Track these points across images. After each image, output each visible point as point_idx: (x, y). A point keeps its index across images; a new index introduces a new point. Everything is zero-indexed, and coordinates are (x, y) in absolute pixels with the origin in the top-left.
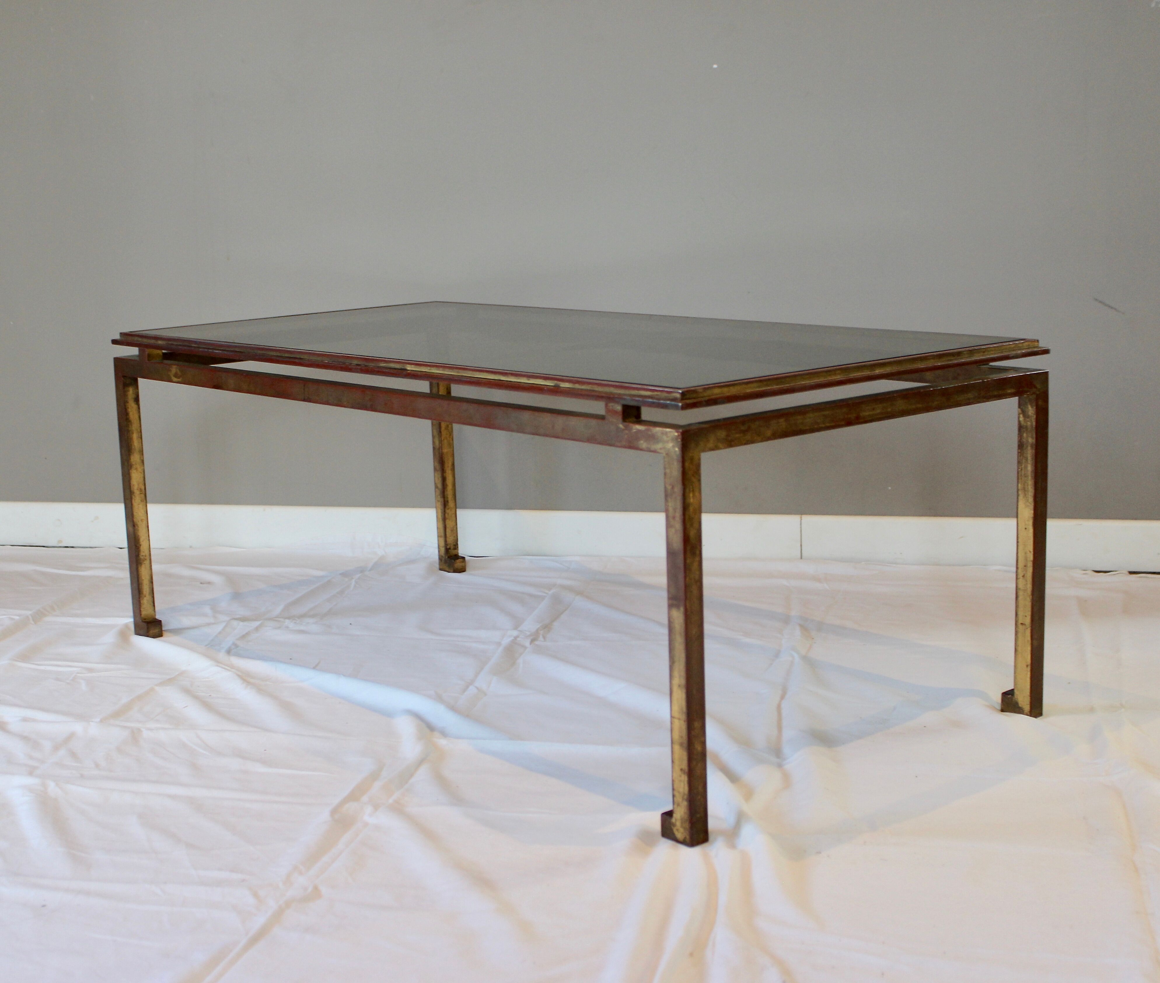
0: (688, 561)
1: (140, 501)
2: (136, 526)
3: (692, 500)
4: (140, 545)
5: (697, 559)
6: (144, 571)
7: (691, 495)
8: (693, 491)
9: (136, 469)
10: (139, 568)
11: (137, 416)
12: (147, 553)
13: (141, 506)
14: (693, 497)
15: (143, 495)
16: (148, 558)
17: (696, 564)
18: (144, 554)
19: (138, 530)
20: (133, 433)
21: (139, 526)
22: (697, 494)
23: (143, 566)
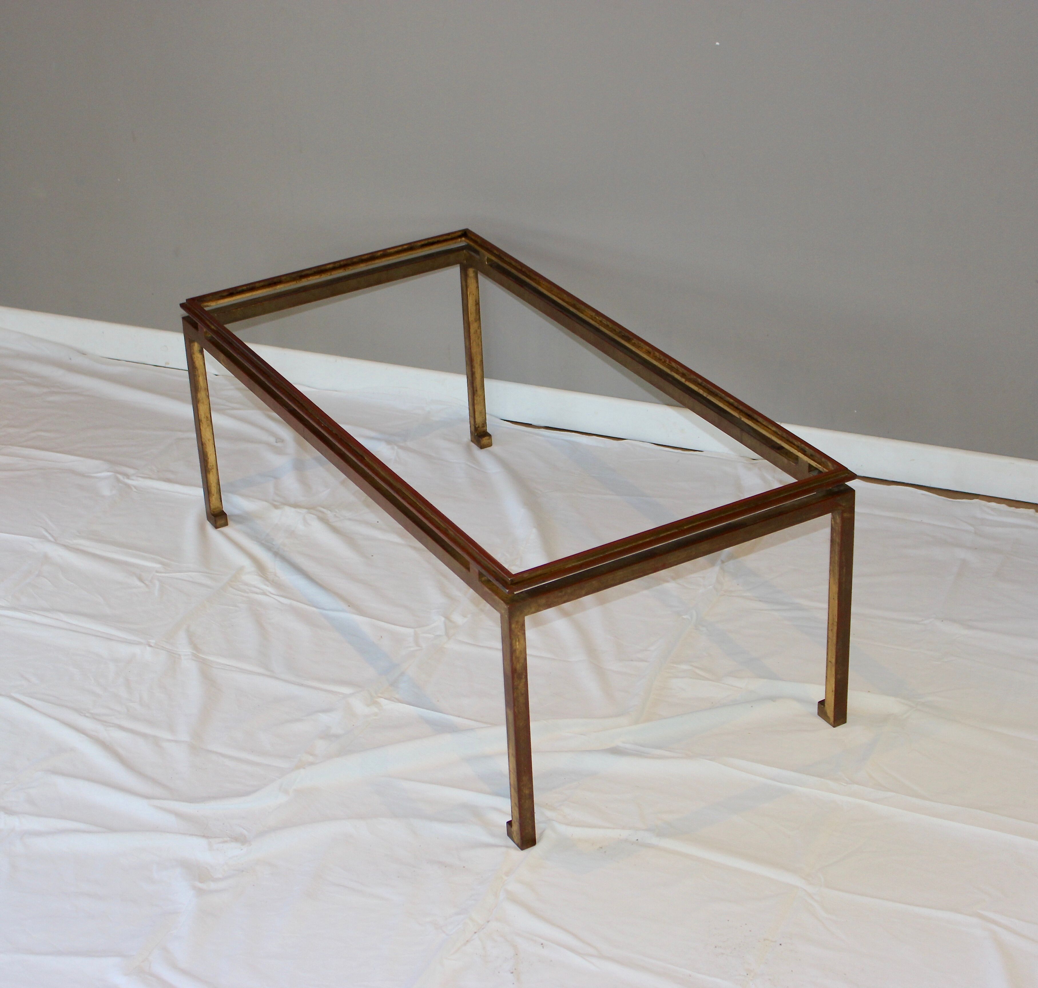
0: (516, 683)
1: (206, 426)
2: (204, 445)
3: (518, 647)
4: (208, 458)
5: (524, 680)
6: (212, 478)
7: (517, 643)
8: (519, 641)
9: (203, 403)
10: (208, 475)
11: (202, 363)
12: (214, 463)
13: (208, 429)
14: (518, 645)
15: (209, 422)
16: (215, 467)
17: (522, 684)
18: (212, 465)
19: (206, 448)
20: (199, 376)
21: (207, 444)
22: (522, 641)
23: (211, 473)
